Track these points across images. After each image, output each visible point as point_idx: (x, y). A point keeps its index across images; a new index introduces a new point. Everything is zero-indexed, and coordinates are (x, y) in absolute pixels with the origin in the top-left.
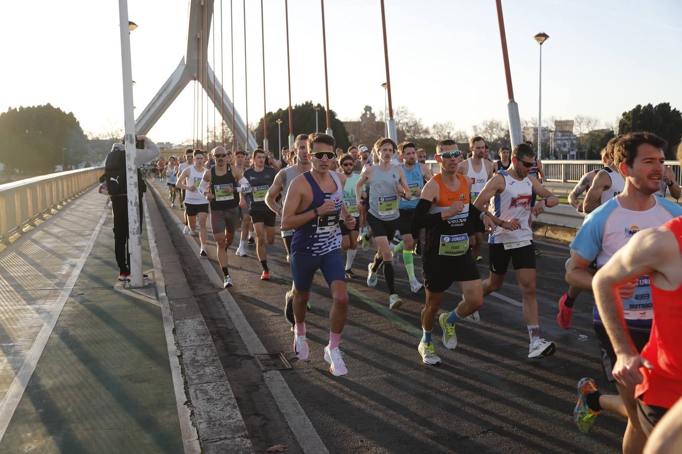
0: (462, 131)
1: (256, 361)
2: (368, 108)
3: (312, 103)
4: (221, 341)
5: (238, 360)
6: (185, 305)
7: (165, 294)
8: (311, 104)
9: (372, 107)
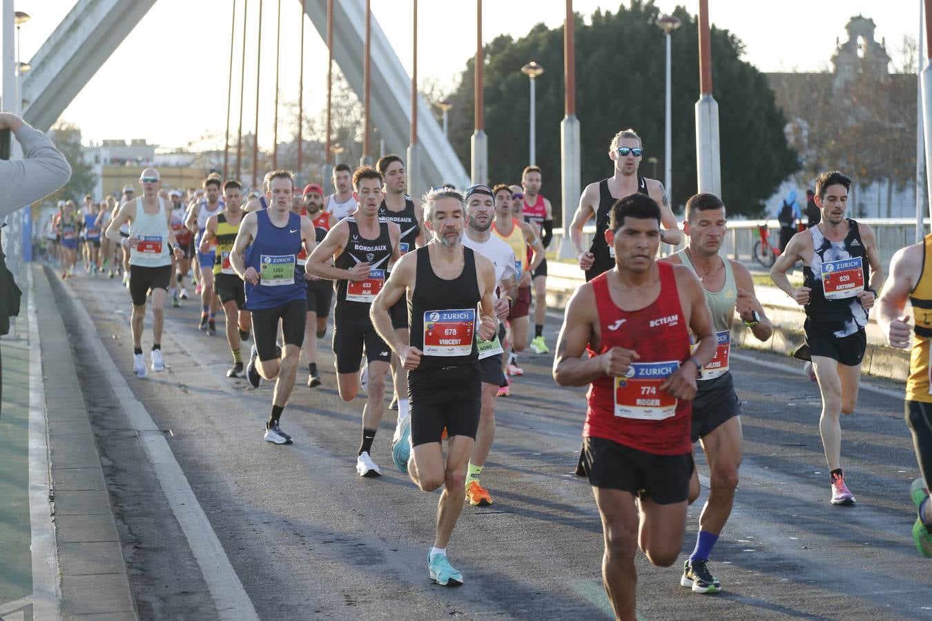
2: (862, 26)
3: (656, 4)
8: (652, 10)
9: (875, 22)
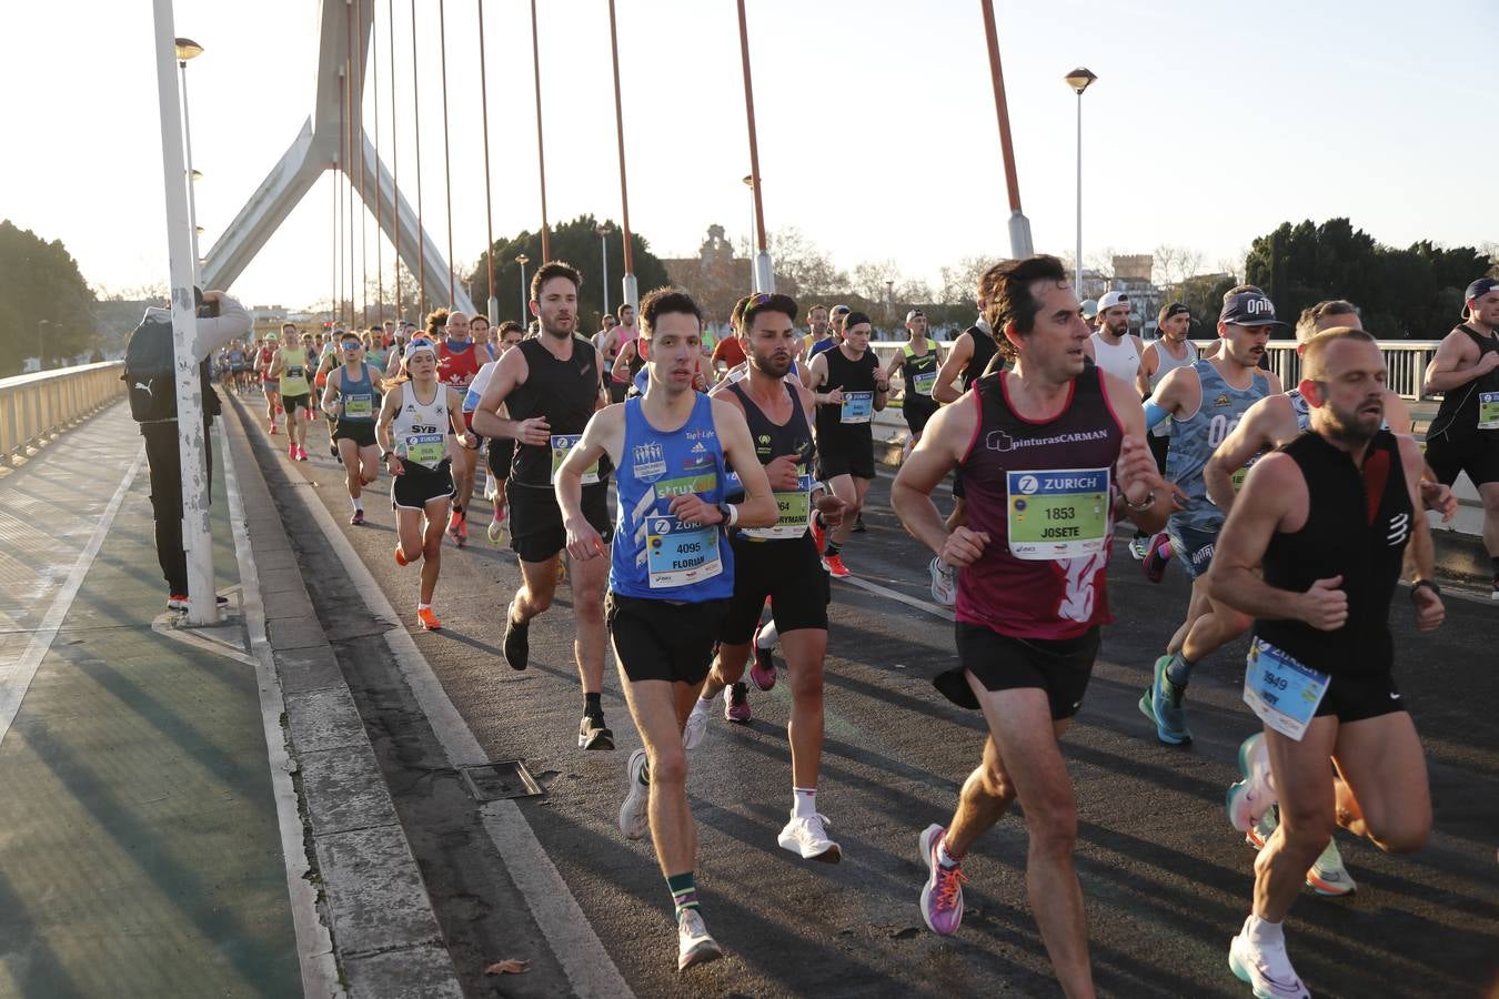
0: (917, 280)
1: (463, 780)
2: (716, 231)
3: (595, 219)
4: (389, 738)
5: (427, 779)
6: (308, 662)
7: (264, 639)
8: (592, 222)
9: (725, 228)
